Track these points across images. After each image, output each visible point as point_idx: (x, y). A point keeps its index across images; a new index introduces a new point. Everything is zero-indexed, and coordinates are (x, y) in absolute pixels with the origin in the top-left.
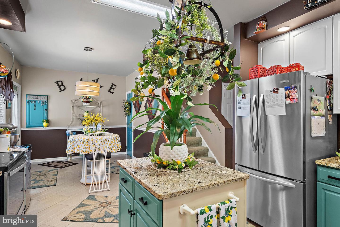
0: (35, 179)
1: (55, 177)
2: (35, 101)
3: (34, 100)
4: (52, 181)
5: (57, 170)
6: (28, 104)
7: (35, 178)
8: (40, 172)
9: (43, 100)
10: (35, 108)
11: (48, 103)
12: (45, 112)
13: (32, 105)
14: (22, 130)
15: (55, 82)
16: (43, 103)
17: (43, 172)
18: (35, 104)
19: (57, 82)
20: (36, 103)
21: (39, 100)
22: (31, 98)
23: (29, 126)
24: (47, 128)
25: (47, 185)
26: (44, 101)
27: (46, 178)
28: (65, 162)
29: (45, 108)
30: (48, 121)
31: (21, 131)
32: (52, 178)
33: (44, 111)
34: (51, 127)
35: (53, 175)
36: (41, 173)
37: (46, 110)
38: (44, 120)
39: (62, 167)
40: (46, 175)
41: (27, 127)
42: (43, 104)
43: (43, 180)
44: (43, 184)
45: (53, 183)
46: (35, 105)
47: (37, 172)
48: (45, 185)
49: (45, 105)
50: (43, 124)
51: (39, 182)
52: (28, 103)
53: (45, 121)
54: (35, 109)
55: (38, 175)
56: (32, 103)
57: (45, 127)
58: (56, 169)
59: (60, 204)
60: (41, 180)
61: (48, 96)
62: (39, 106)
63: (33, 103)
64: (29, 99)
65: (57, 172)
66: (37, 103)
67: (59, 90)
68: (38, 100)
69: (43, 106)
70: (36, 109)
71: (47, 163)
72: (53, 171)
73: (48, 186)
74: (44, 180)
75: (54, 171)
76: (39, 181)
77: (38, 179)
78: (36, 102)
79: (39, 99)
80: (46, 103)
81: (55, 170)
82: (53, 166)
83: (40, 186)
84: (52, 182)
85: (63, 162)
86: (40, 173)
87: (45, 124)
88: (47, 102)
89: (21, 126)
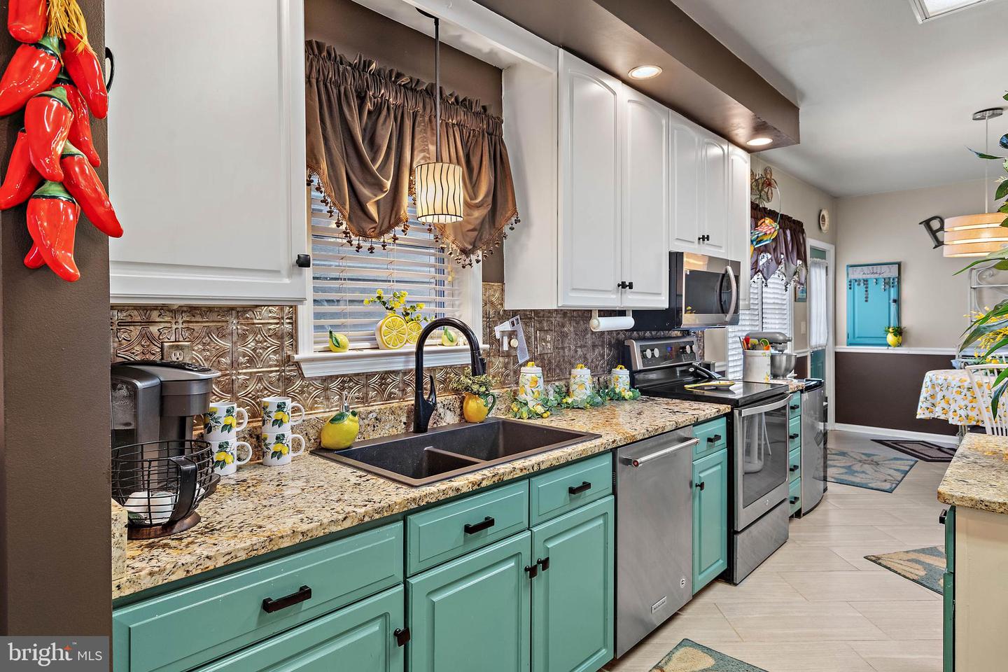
0: (850, 466)
1: (899, 476)
2: (867, 281)
3: (865, 277)
4: (885, 481)
5: (912, 463)
6: (850, 288)
7: (851, 464)
8: (868, 455)
9: (885, 275)
10: (867, 297)
11: (899, 282)
12: (893, 306)
13: (859, 290)
14: (838, 350)
15: (920, 224)
16: (887, 282)
17: (875, 458)
18: (867, 288)
19: (927, 223)
20: (869, 286)
21: (877, 276)
22: (858, 274)
23: (852, 342)
24: (896, 348)
25: (870, 485)
26: (889, 278)
27: (876, 471)
28: (945, 450)
29: (893, 295)
30: (899, 332)
31: (836, 353)
32: (889, 475)
33: (889, 303)
34: (910, 346)
35: (895, 470)
36: (870, 459)
37: (895, 301)
38: (889, 328)
39: (930, 458)
40: (878, 464)
41: (850, 344)
42: (887, 287)
43: (866, 474)
44: (864, 481)
45: (887, 486)
46: (866, 291)
47: (863, 454)
48: (866, 484)
49: (892, 289)
50: (886, 338)
51: (856, 474)
52: (850, 285)
53: (891, 330)
54: (866, 301)
55: (860, 461)
56: (859, 285)
57: (890, 347)
58: (912, 460)
59: (880, 528)
60: (863, 472)
61: (899, 264)
62: (877, 292)
63: (862, 284)
64: (852, 277)
65: (912, 466)
66: (871, 284)
67: (933, 244)
68: (873, 276)
69: (887, 291)
70: (869, 299)
71: (897, 442)
72: (899, 462)
73: (872, 489)
74: (869, 474)
75: (905, 461)
76: (857, 472)
77: (857, 467)
78: (869, 282)
79: (876, 273)
80: (896, 282)
81: (907, 460)
82: (909, 451)
83: (854, 482)
84: (884, 484)
85: (940, 449)
86: (867, 459)
87: (891, 338)
88: (896, 280)
89: (836, 343)
